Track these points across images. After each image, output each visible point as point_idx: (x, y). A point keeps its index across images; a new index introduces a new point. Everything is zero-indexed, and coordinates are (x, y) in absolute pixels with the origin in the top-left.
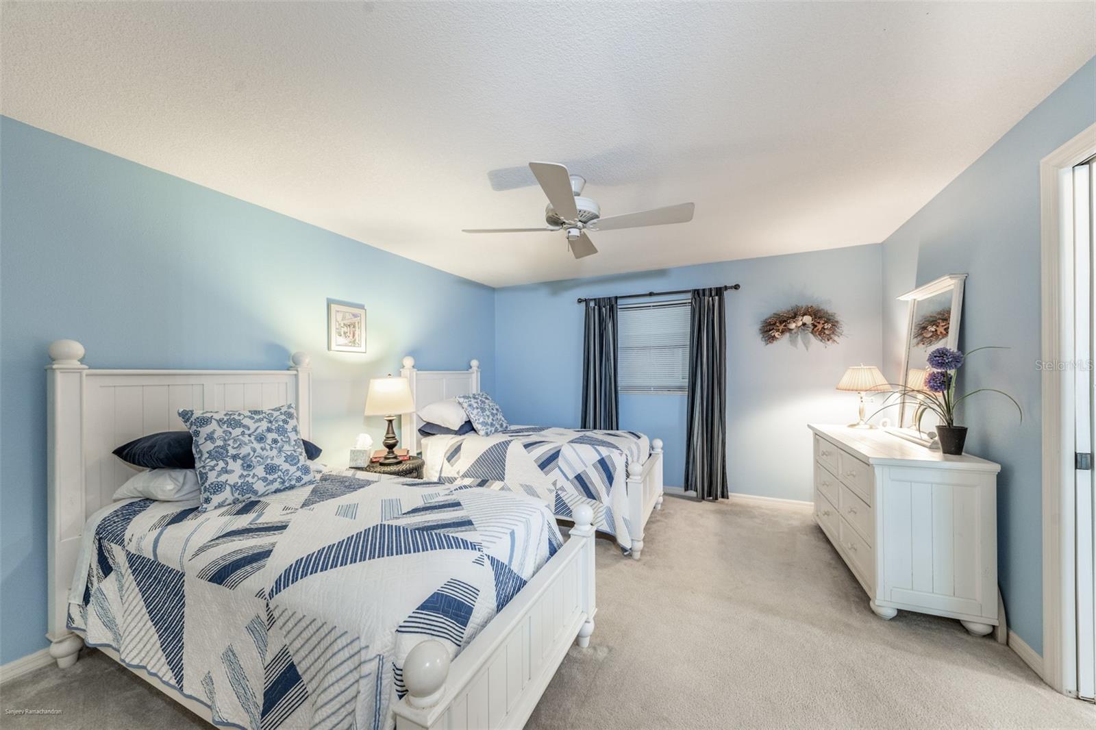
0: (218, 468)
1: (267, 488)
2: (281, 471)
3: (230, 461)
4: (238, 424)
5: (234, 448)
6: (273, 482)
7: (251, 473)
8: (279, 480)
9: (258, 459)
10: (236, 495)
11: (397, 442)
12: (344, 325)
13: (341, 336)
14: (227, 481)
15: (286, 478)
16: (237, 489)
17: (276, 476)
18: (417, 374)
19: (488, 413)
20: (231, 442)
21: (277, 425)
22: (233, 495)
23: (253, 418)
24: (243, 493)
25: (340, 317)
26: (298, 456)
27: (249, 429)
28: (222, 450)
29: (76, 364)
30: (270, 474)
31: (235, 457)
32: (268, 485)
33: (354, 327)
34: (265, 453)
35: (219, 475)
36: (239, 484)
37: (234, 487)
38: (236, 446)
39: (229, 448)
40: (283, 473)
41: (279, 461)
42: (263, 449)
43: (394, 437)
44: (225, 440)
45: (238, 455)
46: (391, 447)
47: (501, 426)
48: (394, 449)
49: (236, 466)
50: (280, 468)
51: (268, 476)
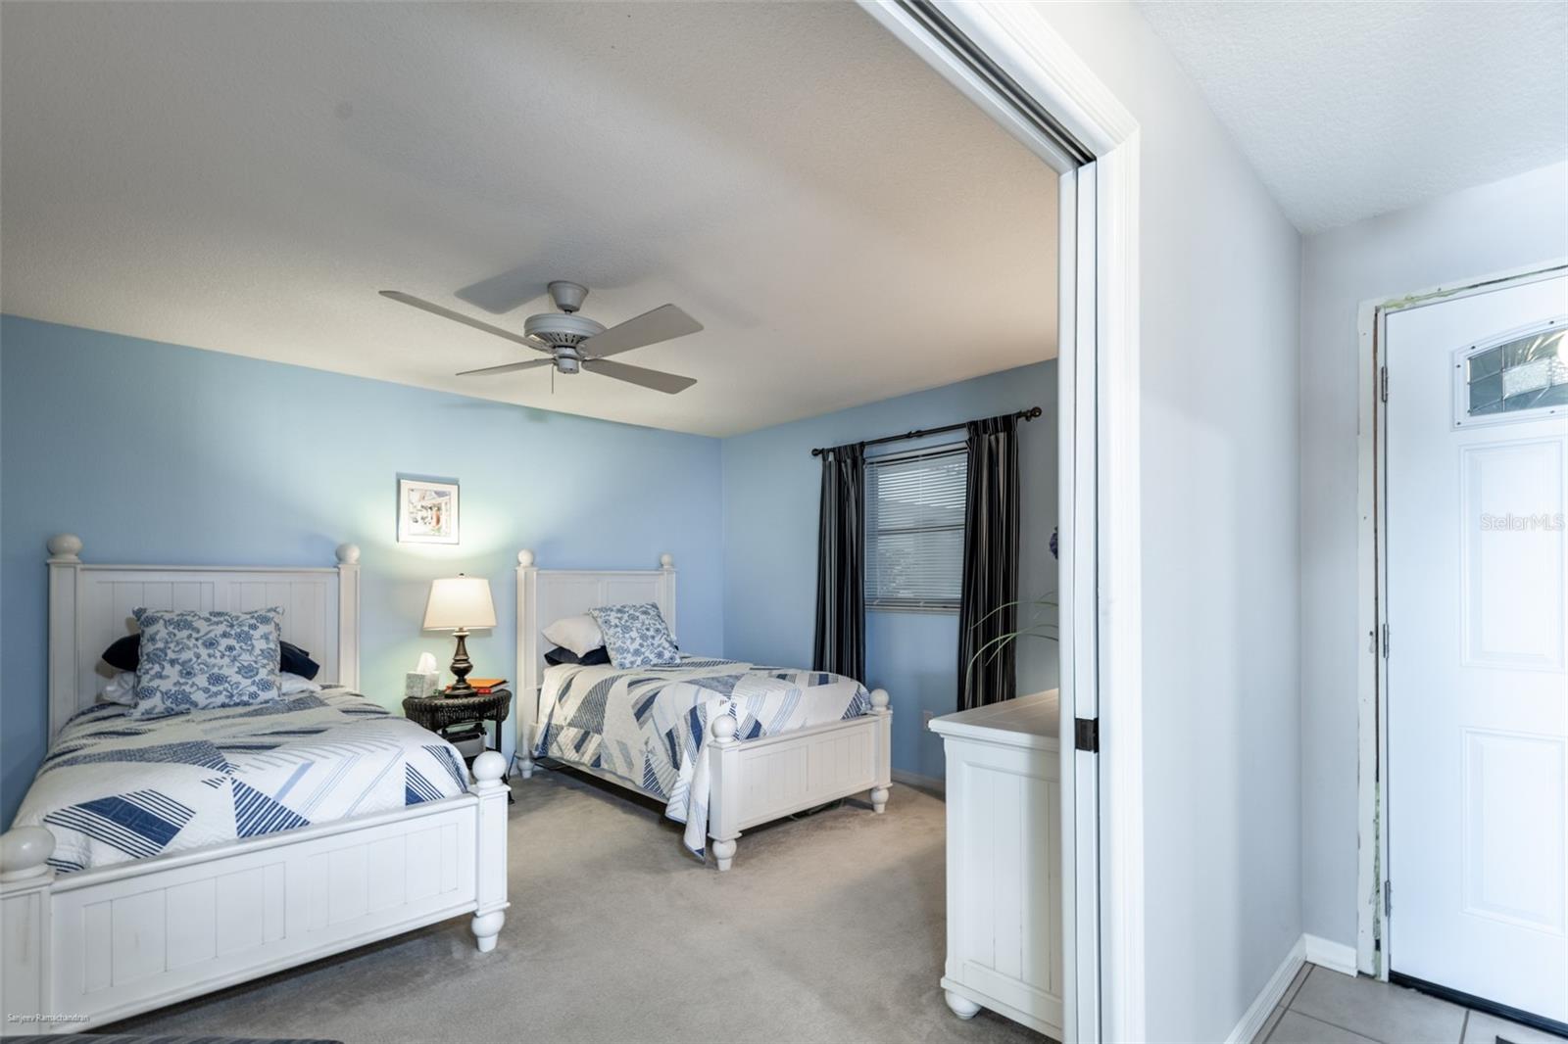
0: (152, 672)
1: (210, 700)
2: (229, 683)
3: (167, 666)
4: (188, 625)
5: (174, 651)
6: (216, 694)
7: (190, 682)
8: (225, 693)
9: (202, 666)
10: (168, 703)
11: (471, 667)
12: (422, 507)
13: (417, 522)
14: (158, 687)
15: (235, 692)
16: (169, 698)
17: (221, 688)
18: (538, 574)
19: (634, 634)
20: (172, 645)
21: (239, 630)
22: (164, 703)
23: (210, 620)
24: (176, 701)
25: (415, 497)
26: (258, 669)
27: (198, 631)
28: (160, 653)
29: (73, 558)
30: (213, 684)
31: (173, 662)
32: (210, 697)
33: (439, 509)
34: (212, 661)
35: (151, 680)
36: (173, 692)
37: (166, 695)
38: (177, 649)
39: (169, 652)
40: (232, 686)
41: (231, 672)
42: (209, 656)
43: (466, 660)
44: (167, 642)
45: (177, 659)
46: (461, 673)
47: (660, 655)
48: (466, 677)
49: (172, 672)
50: (228, 679)
51: (210, 687)
